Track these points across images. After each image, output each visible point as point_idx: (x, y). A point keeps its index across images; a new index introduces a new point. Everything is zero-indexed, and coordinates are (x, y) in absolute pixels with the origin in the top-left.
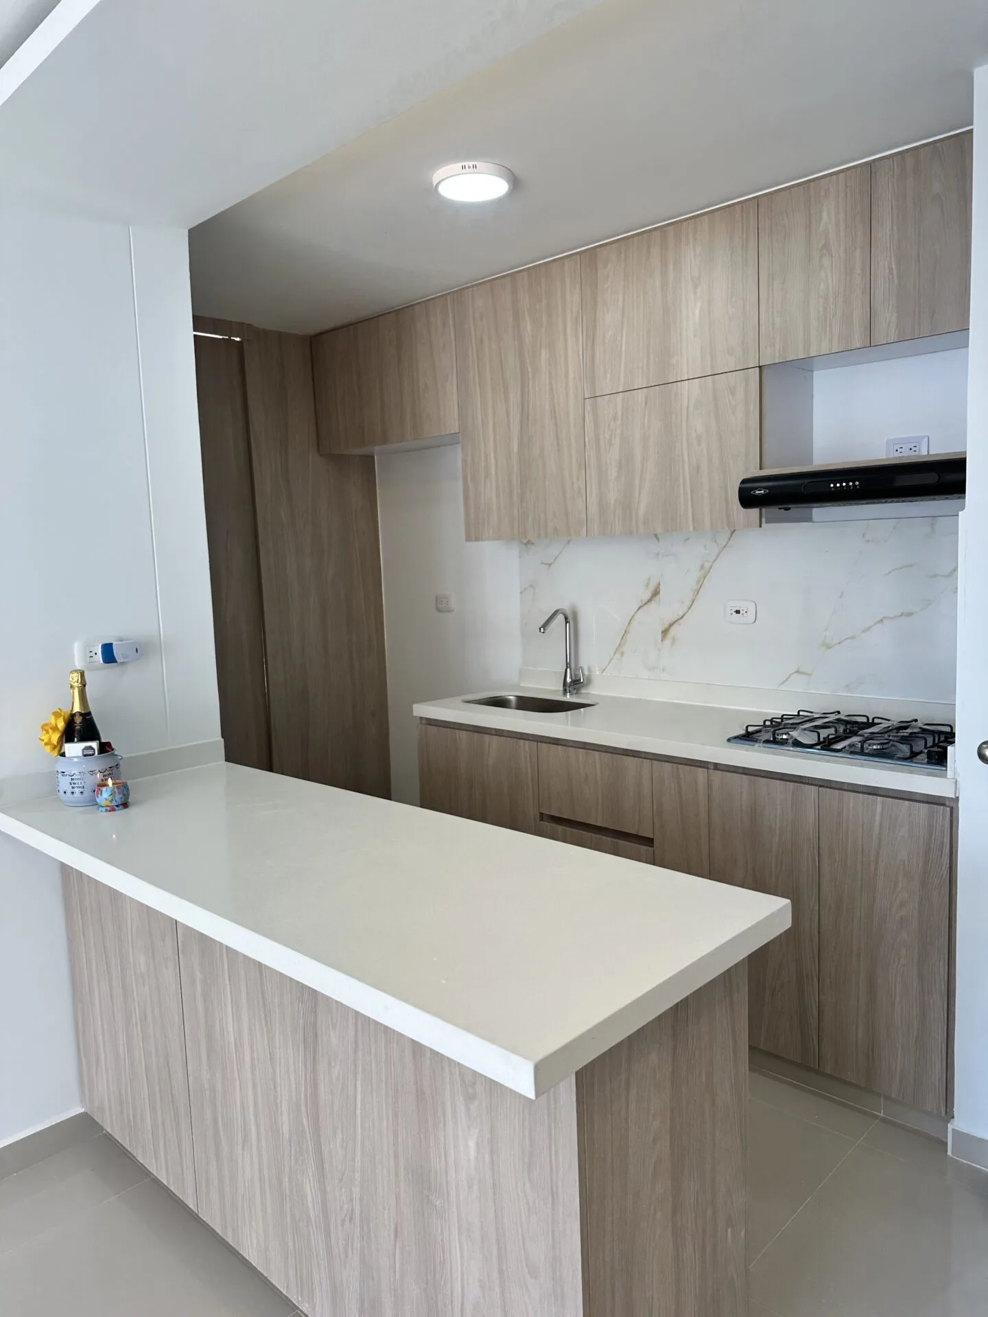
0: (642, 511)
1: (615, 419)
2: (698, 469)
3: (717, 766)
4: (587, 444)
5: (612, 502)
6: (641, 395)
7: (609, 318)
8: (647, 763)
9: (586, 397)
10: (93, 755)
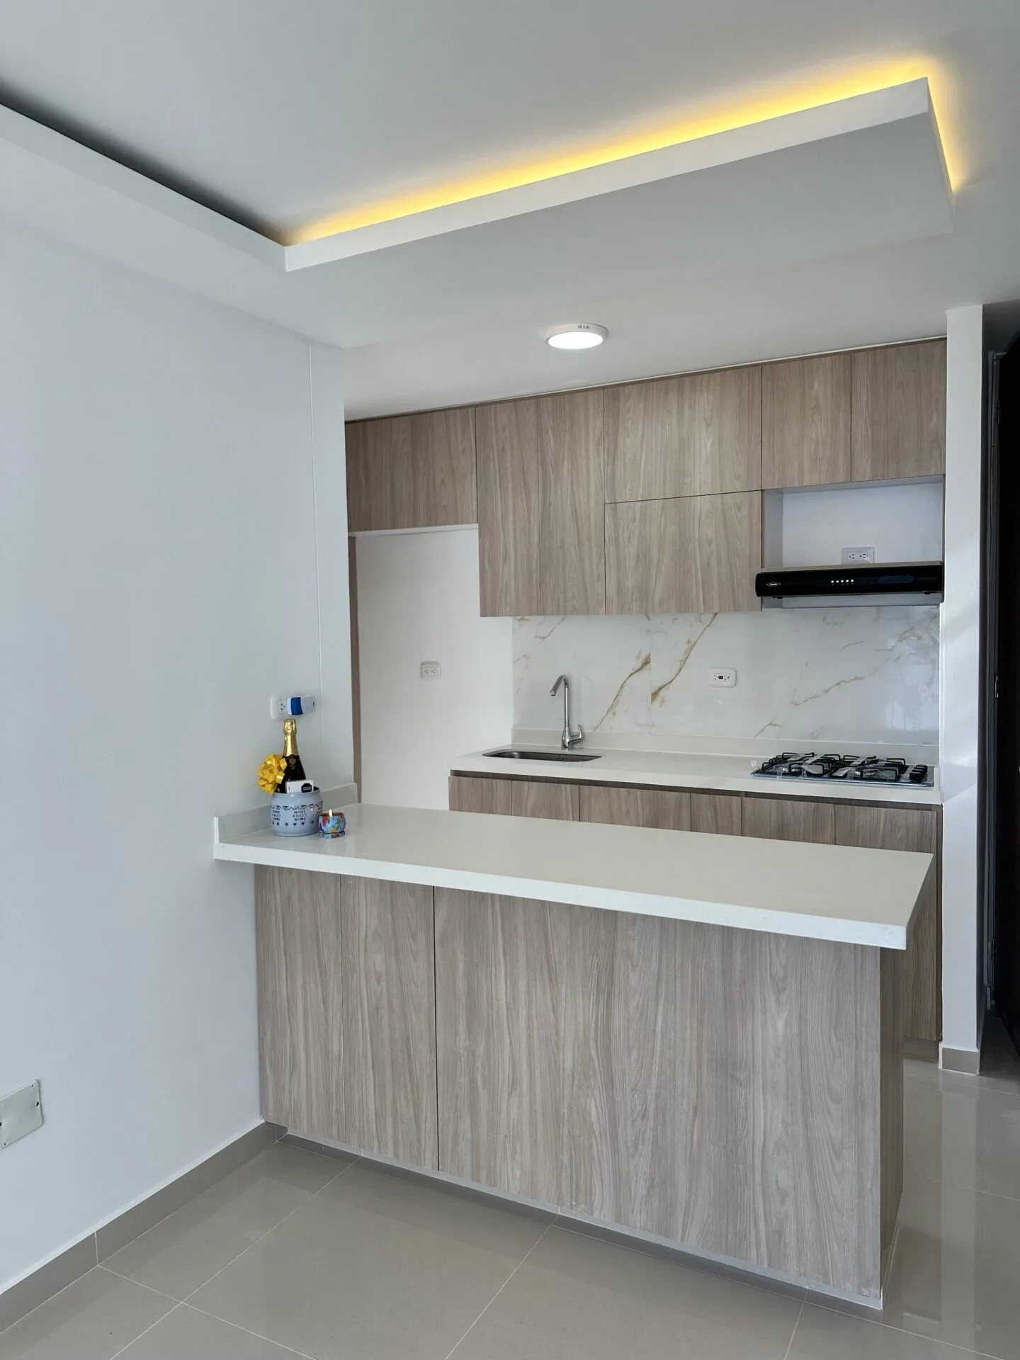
0: (657, 597)
1: (634, 521)
2: (709, 564)
3: (748, 794)
4: (607, 539)
5: (630, 587)
6: (658, 504)
7: (629, 442)
8: (686, 795)
9: (607, 501)
10: (310, 791)
